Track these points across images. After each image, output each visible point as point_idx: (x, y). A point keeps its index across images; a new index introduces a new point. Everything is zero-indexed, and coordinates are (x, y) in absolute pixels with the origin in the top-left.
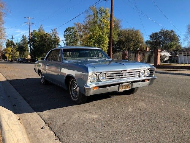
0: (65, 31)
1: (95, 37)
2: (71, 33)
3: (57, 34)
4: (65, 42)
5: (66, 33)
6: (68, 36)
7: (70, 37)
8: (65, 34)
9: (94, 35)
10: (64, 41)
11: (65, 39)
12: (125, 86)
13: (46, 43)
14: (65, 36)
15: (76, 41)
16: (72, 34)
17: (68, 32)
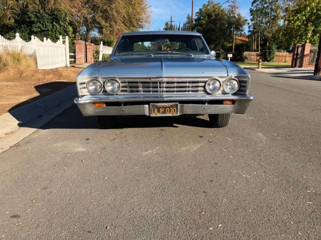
0: (253, 3)
1: (309, 9)
2: (265, 6)
3: (237, 10)
4: (251, 24)
5: (255, 5)
6: (259, 11)
7: (262, 13)
8: (253, 8)
9: (306, 6)
10: (250, 22)
11: (251, 17)
12: (165, 108)
13: (216, 27)
14: (251, 11)
15: (273, 19)
16: (268, 6)
17: (258, 3)
